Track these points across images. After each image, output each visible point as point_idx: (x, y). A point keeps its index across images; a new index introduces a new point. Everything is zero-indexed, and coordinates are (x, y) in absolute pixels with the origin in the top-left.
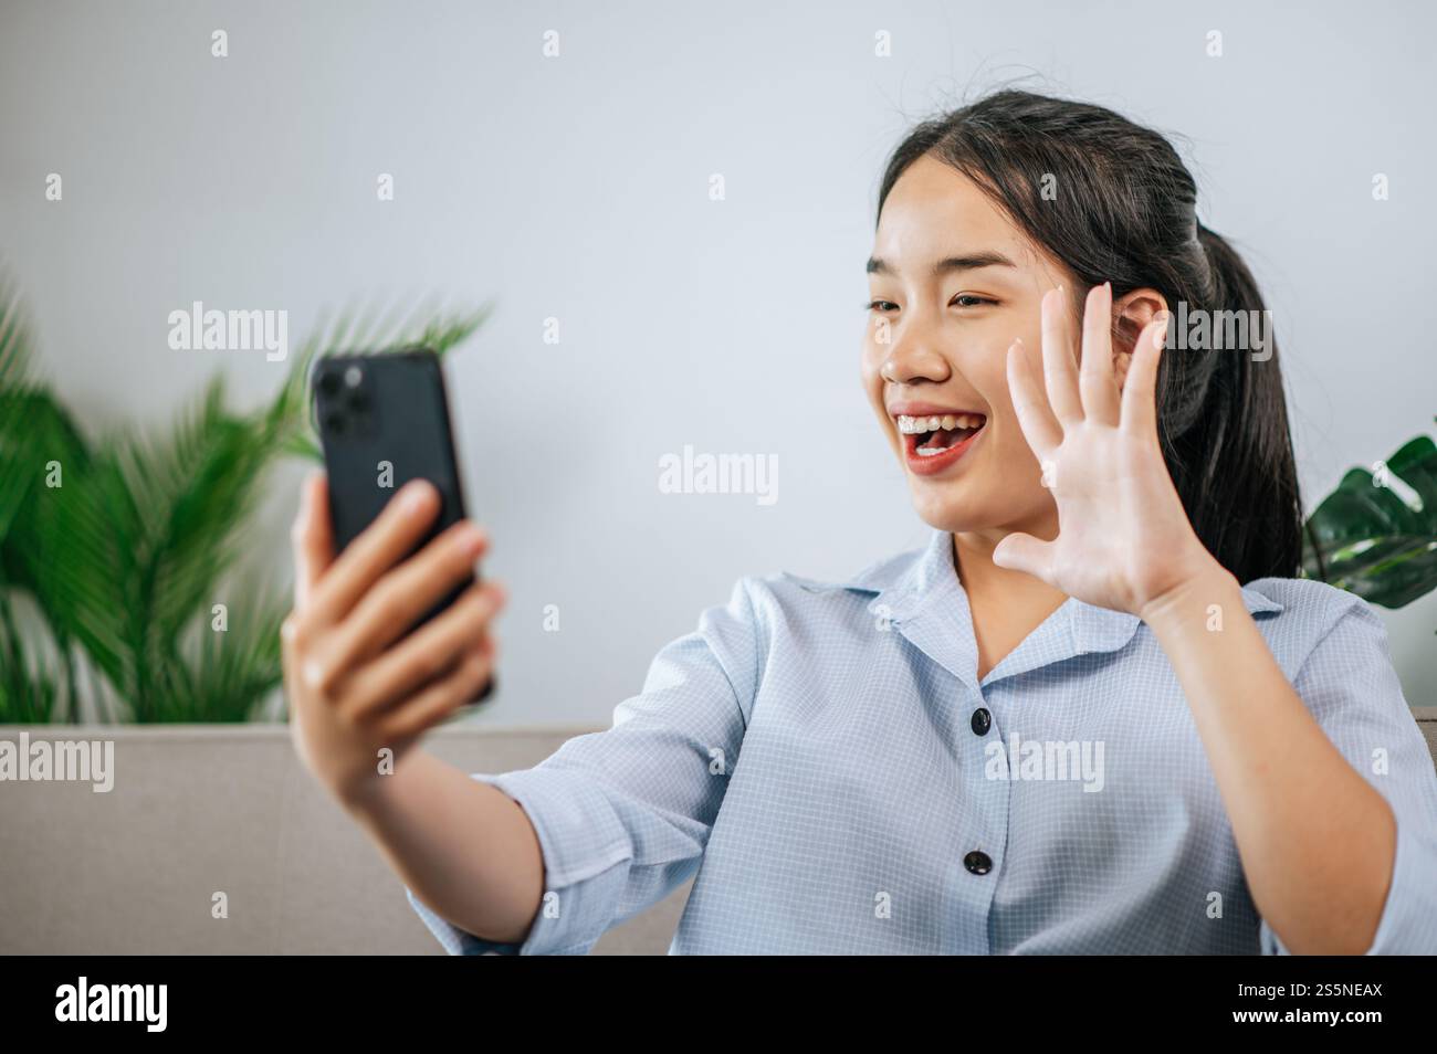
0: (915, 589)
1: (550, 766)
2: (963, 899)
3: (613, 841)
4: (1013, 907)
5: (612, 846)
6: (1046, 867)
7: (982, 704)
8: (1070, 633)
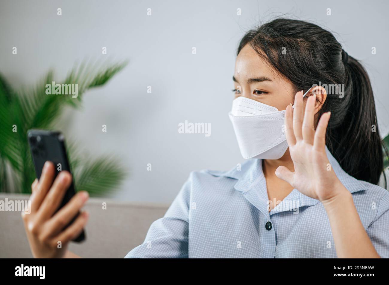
0: (249, 180)
7: (270, 220)
8: (300, 198)
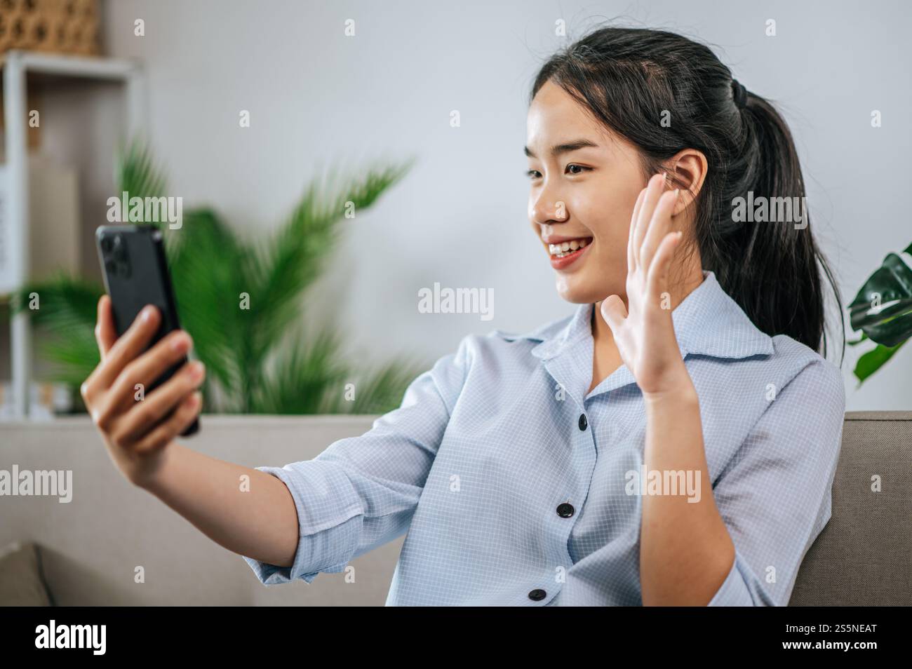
0: (563, 339)
1: (321, 459)
2: (554, 533)
3: (351, 505)
4: (583, 538)
5: (350, 508)
6: (602, 513)
7: (584, 413)
